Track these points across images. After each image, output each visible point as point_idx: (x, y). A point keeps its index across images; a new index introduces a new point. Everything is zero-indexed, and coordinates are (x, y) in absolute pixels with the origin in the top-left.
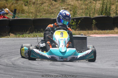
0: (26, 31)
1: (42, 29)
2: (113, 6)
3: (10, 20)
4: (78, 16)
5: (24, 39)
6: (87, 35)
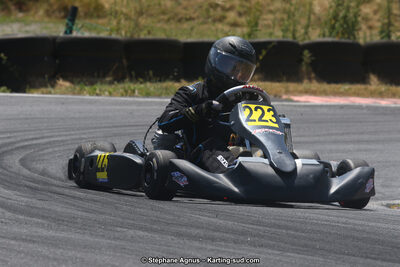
0: (104, 76)
2: (368, 5)
3: (58, 41)
5: (96, 102)
6: (284, 97)
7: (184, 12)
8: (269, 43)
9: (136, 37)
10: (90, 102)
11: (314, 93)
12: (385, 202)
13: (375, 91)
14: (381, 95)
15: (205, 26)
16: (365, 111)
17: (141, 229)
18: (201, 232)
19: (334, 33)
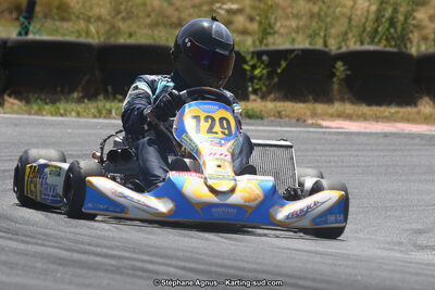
0: (71, 91)
2: (422, 9)
3: (9, 44)
4: (279, 43)
5: (62, 123)
6: (310, 122)
7: (176, 14)
8: (291, 51)
9: (113, 41)
10: (52, 124)
11: (349, 117)
13: (431, 116)
19: (376, 40)
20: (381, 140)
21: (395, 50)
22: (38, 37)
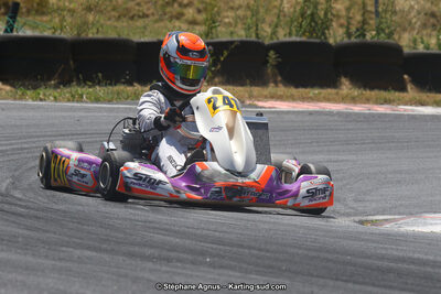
0: (49, 79)
1: (100, 75)
4: (223, 35)
5: (39, 107)
6: (248, 102)
7: (137, 8)
8: (232, 42)
9: (83, 35)
10: (33, 108)
11: (280, 98)
12: (357, 219)
13: (347, 95)
14: (354, 100)
15: (162, 24)
16: (336, 118)
17: (89, 248)
18: (156, 252)
19: (301, 33)
20: (307, 118)
21: (318, 41)
22: (21, 34)
